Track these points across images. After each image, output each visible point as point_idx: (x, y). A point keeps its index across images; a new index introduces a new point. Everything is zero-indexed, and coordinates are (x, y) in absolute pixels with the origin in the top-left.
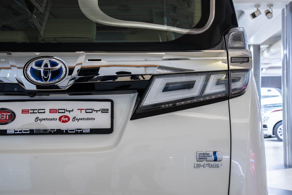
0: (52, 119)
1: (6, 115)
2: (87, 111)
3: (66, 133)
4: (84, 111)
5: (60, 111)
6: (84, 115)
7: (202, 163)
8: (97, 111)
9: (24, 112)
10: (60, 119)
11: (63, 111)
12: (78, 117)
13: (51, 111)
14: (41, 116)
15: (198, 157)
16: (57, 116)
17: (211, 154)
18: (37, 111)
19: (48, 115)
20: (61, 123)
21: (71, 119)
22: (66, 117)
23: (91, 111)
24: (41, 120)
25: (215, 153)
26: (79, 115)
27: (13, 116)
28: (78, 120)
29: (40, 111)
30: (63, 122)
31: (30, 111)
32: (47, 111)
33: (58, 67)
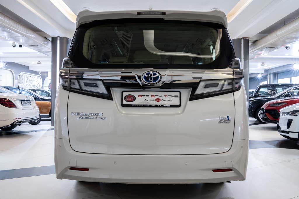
0: (152, 100)
1: (132, 98)
2: (169, 96)
3: (159, 106)
4: (167, 97)
5: (156, 96)
6: (167, 98)
7: (222, 121)
8: (173, 96)
9: (140, 96)
10: (156, 100)
11: (157, 96)
12: (164, 99)
13: (152, 96)
14: (147, 98)
15: (220, 118)
16: (155, 98)
17: (227, 117)
18: (145, 96)
19: (150, 98)
20: (156, 102)
21: (161, 100)
22: (159, 99)
23: (170, 96)
24: (147, 100)
25: (228, 117)
26: (165, 98)
27: (134, 99)
28: (164, 100)
29: (147, 96)
30: (158, 101)
31: (142, 96)
32: (150, 96)
33: (157, 76)
